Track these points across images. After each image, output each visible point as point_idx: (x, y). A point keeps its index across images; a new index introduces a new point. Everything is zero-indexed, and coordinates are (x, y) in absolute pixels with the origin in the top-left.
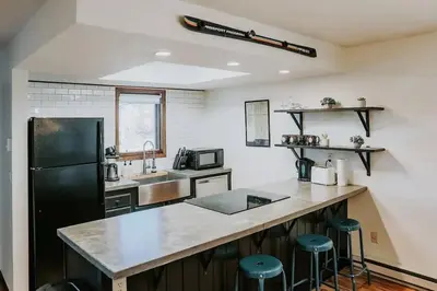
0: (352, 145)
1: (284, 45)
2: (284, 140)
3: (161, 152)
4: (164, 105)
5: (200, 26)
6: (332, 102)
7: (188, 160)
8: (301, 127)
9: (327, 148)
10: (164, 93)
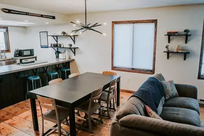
0: (69, 47)
1: (42, 16)
2: (51, 45)
3: (8, 51)
4: (8, 33)
5: (9, 11)
6: (64, 33)
7: (20, 53)
8: (57, 42)
9: (63, 48)
10: (7, 28)
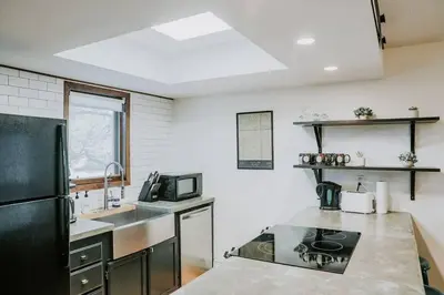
2: (307, 159)
4: (128, 115)
6: (369, 113)
8: (320, 144)
9: (361, 168)
10: (128, 97)
